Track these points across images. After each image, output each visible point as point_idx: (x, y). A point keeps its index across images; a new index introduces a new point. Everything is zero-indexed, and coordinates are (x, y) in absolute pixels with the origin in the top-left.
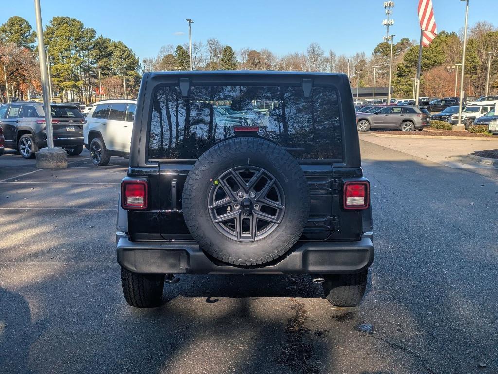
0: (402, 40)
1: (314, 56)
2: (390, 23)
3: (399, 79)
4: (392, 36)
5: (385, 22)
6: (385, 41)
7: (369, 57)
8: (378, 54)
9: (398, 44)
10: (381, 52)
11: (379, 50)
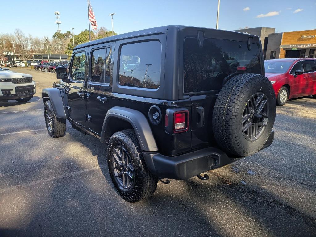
0: (67, 32)
1: (19, 36)
2: (59, 23)
3: (70, 51)
4: (73, 29)
5: (57, 22)
6: (58, 32)
7: (51, 39)
8: (56, 38)
9: (65, 33)
10: (57, 37)
11: (56, 36)
